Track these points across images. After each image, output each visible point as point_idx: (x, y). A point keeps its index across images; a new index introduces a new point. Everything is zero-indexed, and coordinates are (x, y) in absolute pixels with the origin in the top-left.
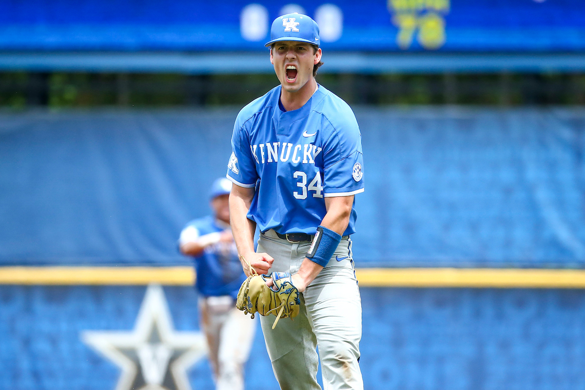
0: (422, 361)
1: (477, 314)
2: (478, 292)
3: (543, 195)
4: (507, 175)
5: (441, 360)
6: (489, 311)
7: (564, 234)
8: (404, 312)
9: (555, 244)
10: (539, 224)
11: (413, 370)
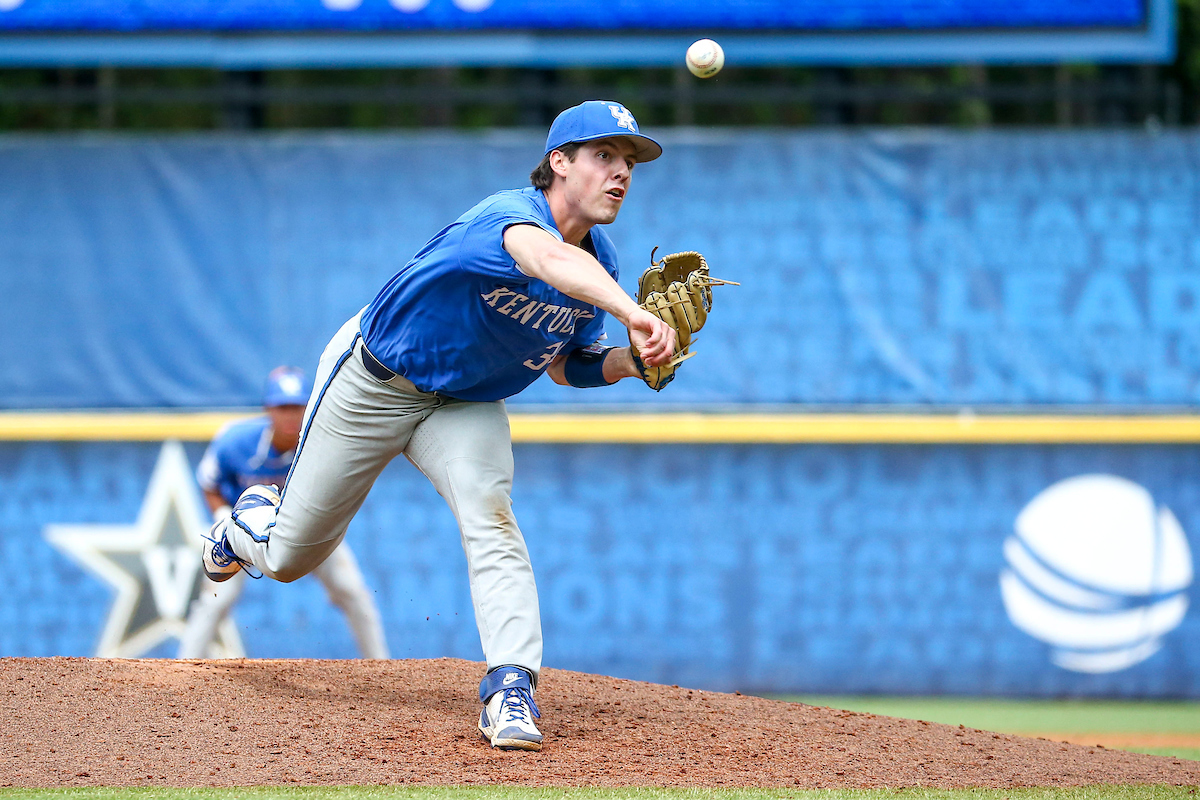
0: (643, 574)
1: (740, 491)
2: (742, 452)
3: (851, 281)
4: (790, 248)
5: (676, 571)
6: (761, 487)
7: (890, 351)
8: (613, 488)
9: (876, 366)
10: (848, 332)
11: (626, 586)
